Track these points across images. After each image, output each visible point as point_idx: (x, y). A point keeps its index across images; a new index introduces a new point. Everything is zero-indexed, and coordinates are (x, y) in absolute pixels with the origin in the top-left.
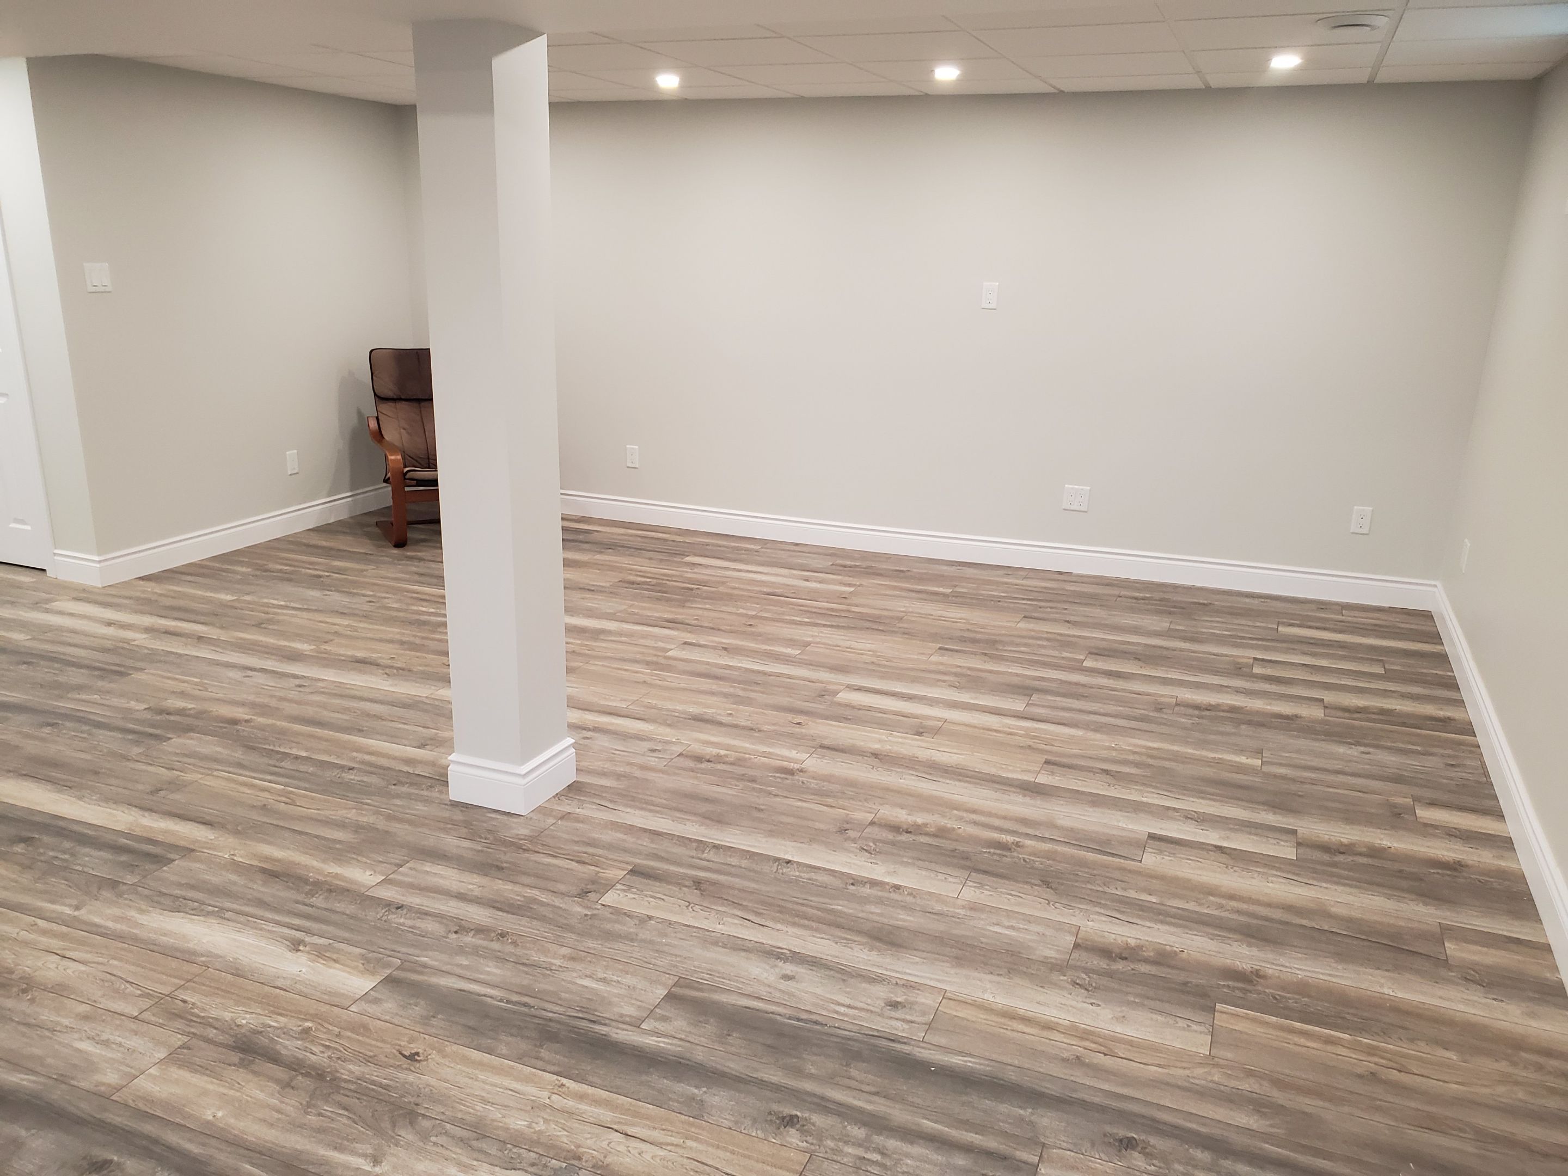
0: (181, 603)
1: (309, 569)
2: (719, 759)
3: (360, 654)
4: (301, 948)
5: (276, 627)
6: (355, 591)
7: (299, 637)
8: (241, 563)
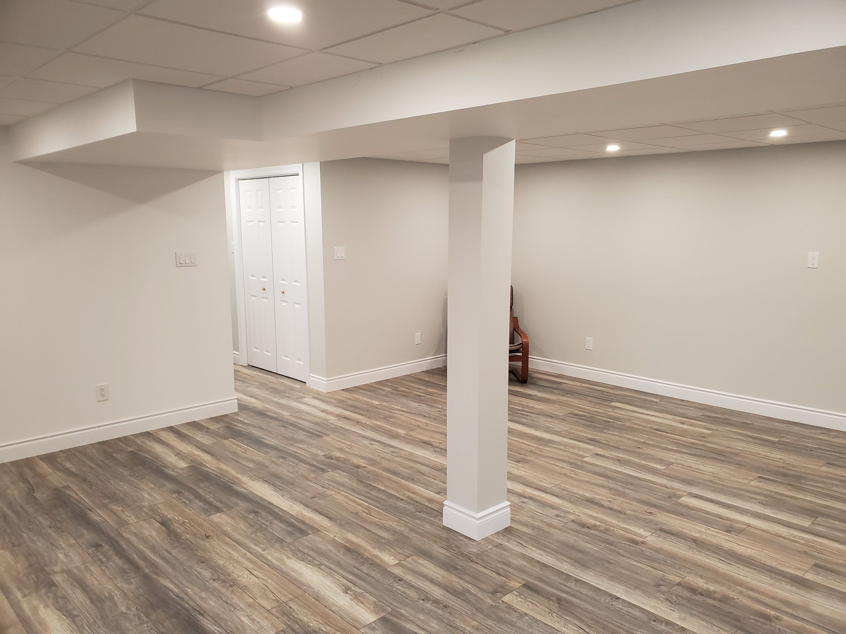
0: (355, 403)
1: (417, 391)
2: (594, 527)
3: (426, 439)
4: (349, 592)
5: (392, 420)
6: (434, 405)
7: (401, 426)
8: (388, 386)
